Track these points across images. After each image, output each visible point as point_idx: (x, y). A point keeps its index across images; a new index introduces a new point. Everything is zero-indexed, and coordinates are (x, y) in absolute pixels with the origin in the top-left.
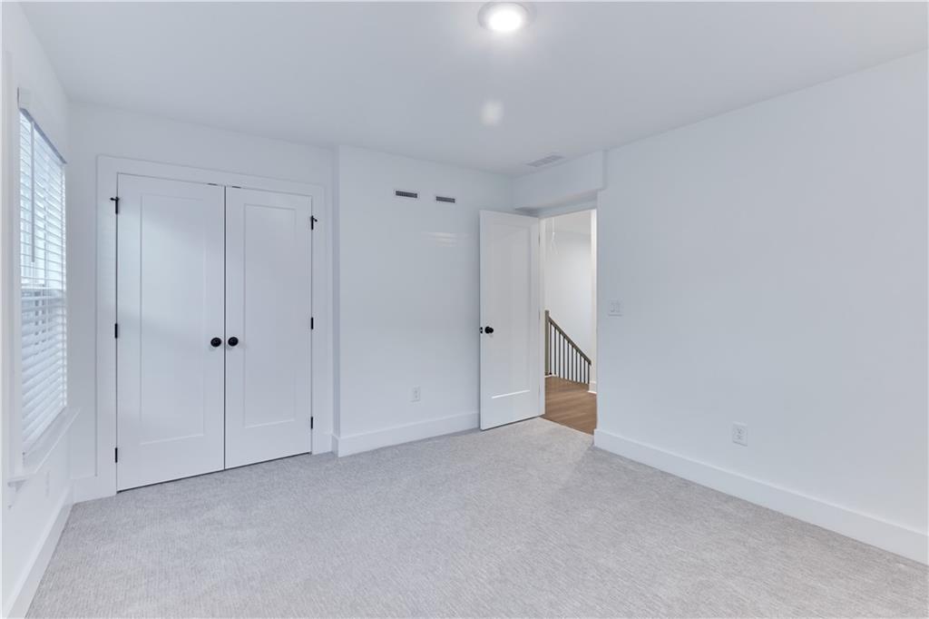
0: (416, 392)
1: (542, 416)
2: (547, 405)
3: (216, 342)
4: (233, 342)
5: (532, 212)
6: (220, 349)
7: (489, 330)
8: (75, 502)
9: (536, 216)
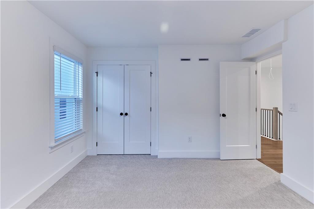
0: (190, 138)
1: (259, 160)
2: (262, 155)
3: (121, 114)
4: (126, 114)
5: (252, 60)
6: (123, 116)
7: (224, 115)
8: (88, 155)
9: (255, 61)
